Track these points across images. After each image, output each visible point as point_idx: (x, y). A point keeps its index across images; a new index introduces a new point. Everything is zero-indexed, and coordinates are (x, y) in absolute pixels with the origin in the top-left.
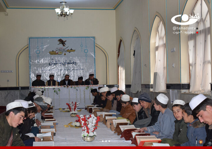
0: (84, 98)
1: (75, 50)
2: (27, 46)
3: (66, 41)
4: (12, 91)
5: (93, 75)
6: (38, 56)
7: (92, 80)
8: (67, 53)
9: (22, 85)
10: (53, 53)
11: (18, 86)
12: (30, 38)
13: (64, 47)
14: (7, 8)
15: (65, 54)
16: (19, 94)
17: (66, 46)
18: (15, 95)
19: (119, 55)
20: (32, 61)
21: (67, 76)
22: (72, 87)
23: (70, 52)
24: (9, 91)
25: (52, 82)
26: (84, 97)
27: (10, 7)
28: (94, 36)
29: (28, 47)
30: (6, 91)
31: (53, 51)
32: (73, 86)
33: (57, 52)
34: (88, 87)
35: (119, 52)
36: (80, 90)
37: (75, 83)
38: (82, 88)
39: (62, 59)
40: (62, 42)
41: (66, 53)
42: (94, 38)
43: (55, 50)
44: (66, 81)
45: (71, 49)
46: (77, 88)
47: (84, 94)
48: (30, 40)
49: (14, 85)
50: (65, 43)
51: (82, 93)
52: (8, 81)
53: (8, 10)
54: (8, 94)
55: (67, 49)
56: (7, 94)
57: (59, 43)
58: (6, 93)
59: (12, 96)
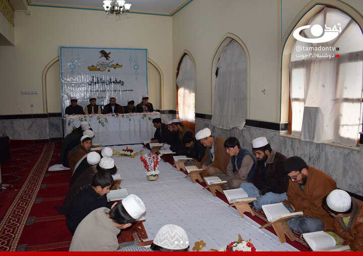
0: (140, 131)
1: (122, 66)
2: (57, 59)
3: (110, 53)
4: (38, 120)
5: (147, 98)
6: (73, 73)
7: (146, 105)
8: (112, 69)
9: (51, 110)
10: (92, 68)
11: (45, 113)
12: (61, 48)
13: (107, 61)
14: (29, 5)
15: (109, 71)
16: (47, 124)
17: (111, 60)
18: (42, 125)
19: (178, 74)
20: (65, 79)
21: (113, 100)
22: (123, 116)
23: (115, 68)
24: (33, 120)
25: (93, 108)
26: (140, 129)
27: (33, 3)
28: (146, 48)
29: (59, 60)
30: (30, 120)
31: (93, 66)
32: (124, 114)
33: (98, 68)
34: (145, 115)
35: (178, 69)
36: (134, 119)
37: (123, 108)
38: (136, 116)
39: (105, 77)
40: (105, 54)
41: (110, 69)
42: (146, 50)
43: (95, 65)
44: (112, 107)
45: (117, 64)
46: (130, 117)
47: (140, 125)
48: (62, 51)
49: (41, 112)
50: (109, 56)
51: (137, 124)
52: (32, 106)
53: (29, 8)
54: (33, 123)
55: (111, 64)
56: (31, 123)
57: (100, 55)
58: (29, 122)
59: (39, 126)
